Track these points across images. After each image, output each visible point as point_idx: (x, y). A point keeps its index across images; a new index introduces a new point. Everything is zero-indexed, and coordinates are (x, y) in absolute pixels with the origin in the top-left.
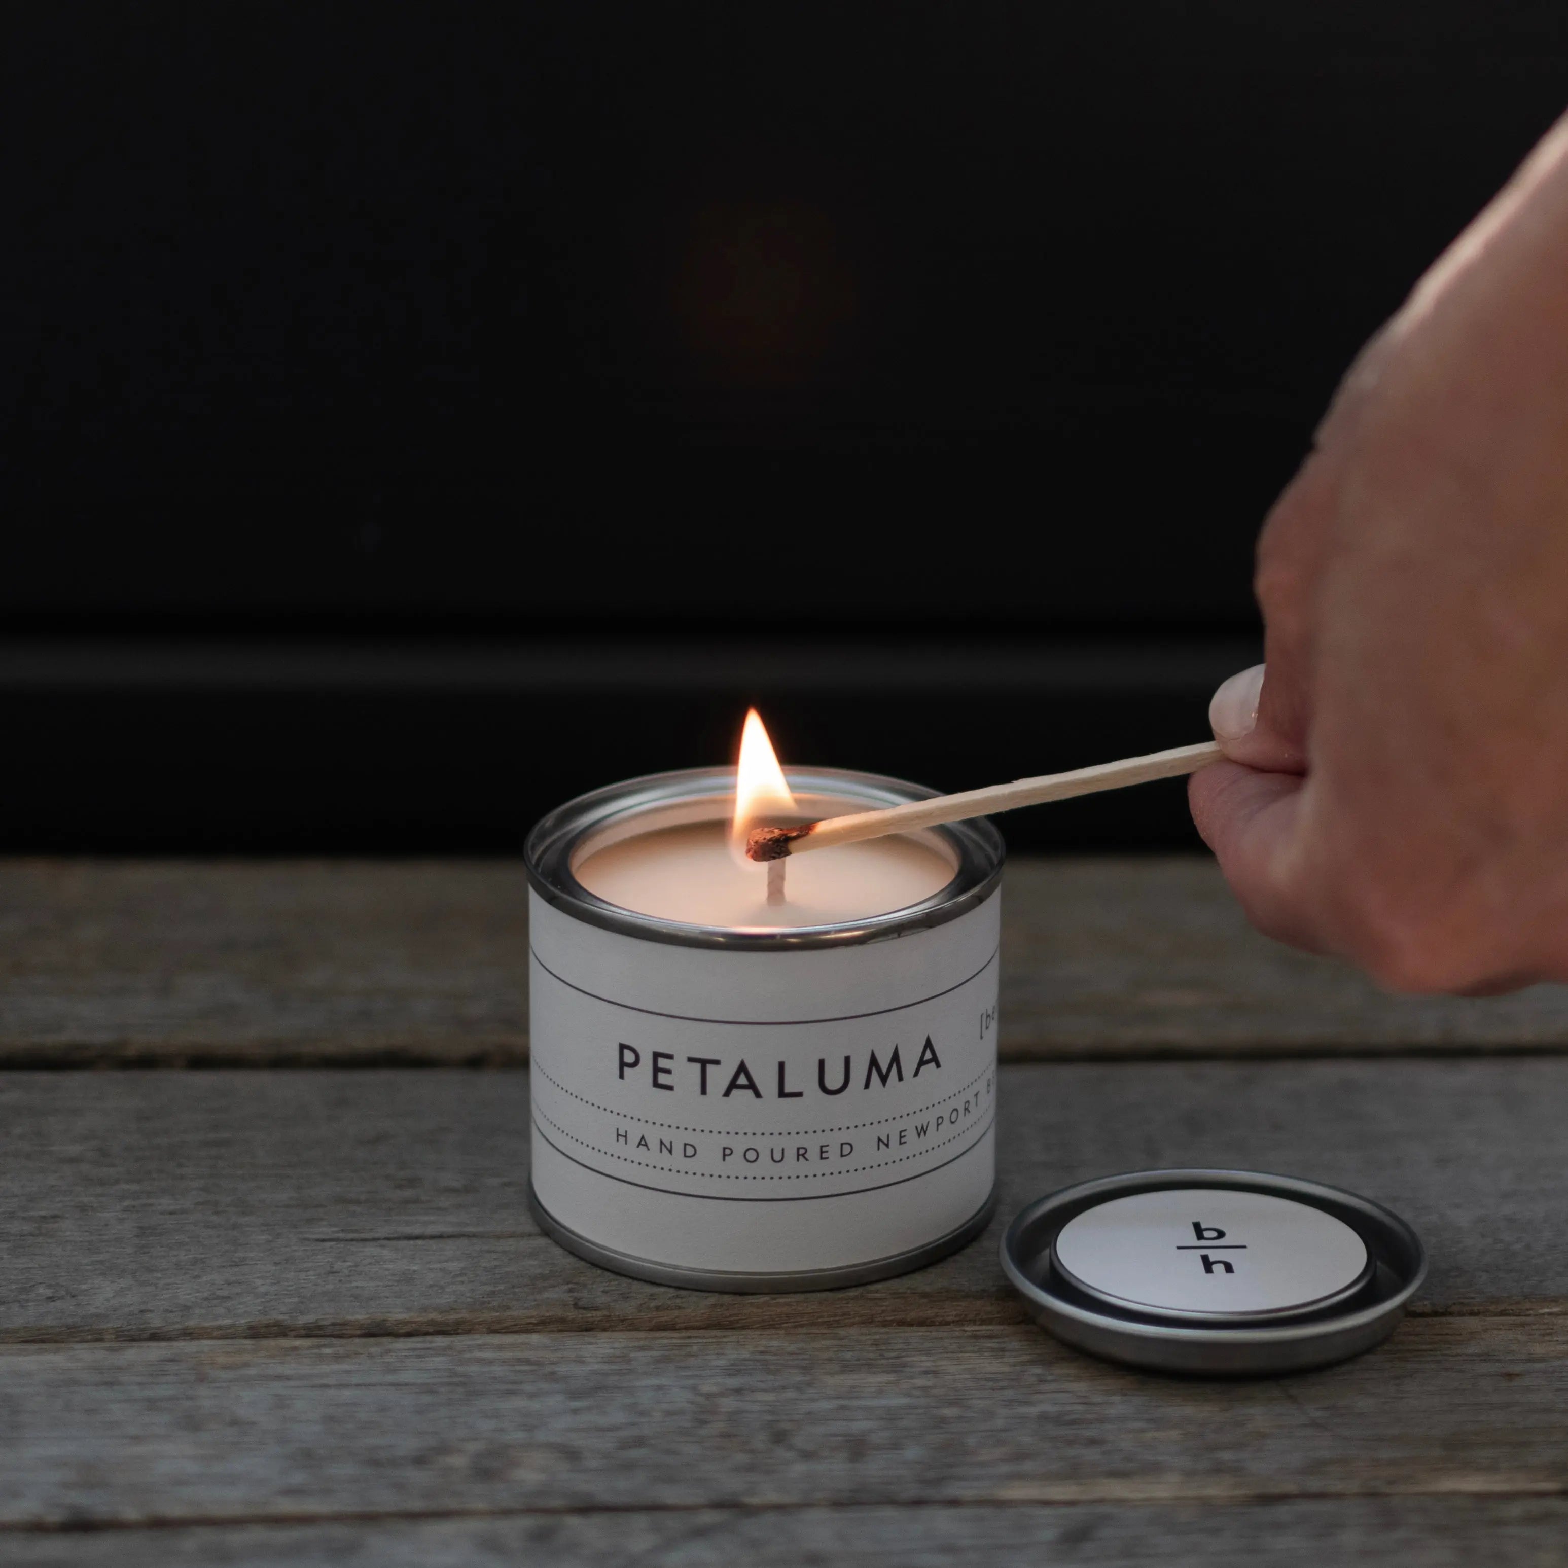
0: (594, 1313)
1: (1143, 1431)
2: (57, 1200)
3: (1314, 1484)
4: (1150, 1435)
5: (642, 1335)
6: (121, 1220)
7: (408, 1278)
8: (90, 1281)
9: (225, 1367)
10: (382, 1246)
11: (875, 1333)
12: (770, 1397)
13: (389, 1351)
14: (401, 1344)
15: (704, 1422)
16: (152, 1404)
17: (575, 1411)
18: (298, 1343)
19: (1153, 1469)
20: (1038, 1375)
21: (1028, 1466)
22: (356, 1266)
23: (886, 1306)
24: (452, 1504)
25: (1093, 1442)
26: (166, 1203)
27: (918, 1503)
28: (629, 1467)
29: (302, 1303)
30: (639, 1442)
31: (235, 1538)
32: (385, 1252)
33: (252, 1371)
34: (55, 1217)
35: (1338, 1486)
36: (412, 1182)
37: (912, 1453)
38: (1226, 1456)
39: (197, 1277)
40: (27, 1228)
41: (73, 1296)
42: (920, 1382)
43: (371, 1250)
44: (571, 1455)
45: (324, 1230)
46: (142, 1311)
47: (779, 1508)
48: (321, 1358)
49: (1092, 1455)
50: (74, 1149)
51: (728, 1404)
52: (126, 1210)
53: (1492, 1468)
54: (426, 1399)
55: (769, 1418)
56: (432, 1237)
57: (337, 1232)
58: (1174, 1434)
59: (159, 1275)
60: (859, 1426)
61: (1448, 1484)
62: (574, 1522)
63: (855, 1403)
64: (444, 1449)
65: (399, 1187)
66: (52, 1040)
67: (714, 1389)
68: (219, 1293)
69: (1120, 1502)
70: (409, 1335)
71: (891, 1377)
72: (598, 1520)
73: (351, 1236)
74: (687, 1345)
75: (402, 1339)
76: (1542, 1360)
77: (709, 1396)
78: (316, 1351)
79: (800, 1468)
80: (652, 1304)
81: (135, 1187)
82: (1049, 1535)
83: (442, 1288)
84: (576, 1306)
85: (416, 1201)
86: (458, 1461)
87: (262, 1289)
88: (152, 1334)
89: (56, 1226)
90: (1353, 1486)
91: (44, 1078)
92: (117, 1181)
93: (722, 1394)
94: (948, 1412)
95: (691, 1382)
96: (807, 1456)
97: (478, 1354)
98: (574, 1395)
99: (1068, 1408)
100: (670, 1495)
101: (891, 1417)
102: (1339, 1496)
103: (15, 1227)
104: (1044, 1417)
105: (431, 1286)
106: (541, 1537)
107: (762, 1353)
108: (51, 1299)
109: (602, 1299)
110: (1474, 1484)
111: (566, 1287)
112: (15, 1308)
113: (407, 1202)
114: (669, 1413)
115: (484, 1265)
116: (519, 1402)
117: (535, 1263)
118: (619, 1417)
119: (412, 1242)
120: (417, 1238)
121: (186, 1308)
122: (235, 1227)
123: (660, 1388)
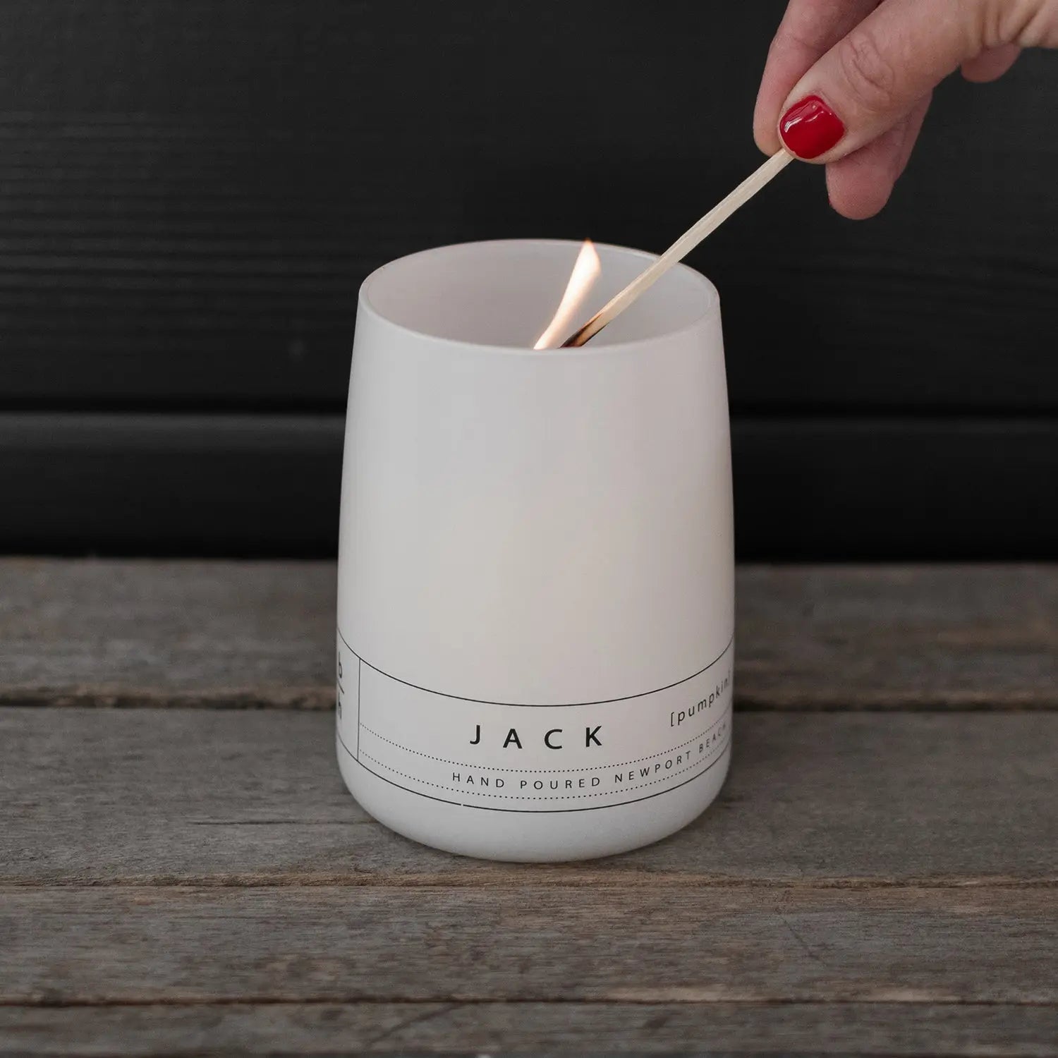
0: (367, 875)
1: (703, 957)
2: (35, 793)
3: (806, 994)
4: (708, 960)
5: (395, 889)
6: (74, 808)
7: (253, 850)
8: (56, 848)
9: (140, 904)
10: (237, 828)
11: (542, 891)
12: (474, 930)
13: (239, 896)
14: (248, 892)
15: (431, 946)
16: (95, 927)
17: (352, 937)
18: (184, 889)
19: (706, 983)
20: (641, 920)
21: (629, 978)
22: (220, 841)
23: (550, 873)
24: (276, 994)
25: (671, 964)
26: (102, 797)
27: (560, 1000)
28: (384, 973)
29: (187, 864)
30: (392, 957)
31: (146, 1014)
32: (238, 833)
33: (156, 907)
34: (34, 805)
35: (822, 995)
36: (256, 785)
37: (559, 968)
38: (754, 975)
39: (122, 846)
40: (17, 812)
41: (46, 857)
42: (567, 923)
43: (229, 830)
44: (350, 964)
45: (199, 817)
46: (89, 868)
47: (475, 1002)
48: (199, 900)
49: (669, 971)
50: (45, 761)
51: (448, 934)
52: (77, 801)
53: (919, 986)
54: (262, 926)
55: (472, 944)
56: (269, 823)
57: (208, 818)
58: (723, 961)
59: (99, 844)
60: (526, 951)
61: (889, 996)
62: (350, 1008)
63: (526, 935)
64: (273, 959)
65: (247, 789)
66: (30, 686)
67: (440, 925)
68: (136, 857)
69: (684, 1002)
70: (252, 886)
71: (550, 919)
72: (364, 1007)
73: (217, 821)
74: (425, 896)
75: (248, 888)
76: (960, 917)
77: (435, 929)
78: (195, 895)
79: (489, 976)
80: (404, 869)
81: (83, 786)
82: (641, 1023)
83: (273, 856)
84: (356, 869)
85: (259, 799)
86: (280, 966)
87: (162, 855)
88: (95, 883)
89: (34, 811)
90: (830, 996)
91: (26, 711)
92: (72, 782)
93: (443, 928)
94: (583, 942)
95: (425, 920)
96: (494, 968)
97: (294, 898)
98: (352, 926)
99: (657, 942)
100: (409, 992)
101: (548, 943)
102: (821, 1002)
103: (10, 811)
104: (642, 947)
105: (266, 855)
106: (331, 1016)
107: (470, 902)
108: (32, 859)
109: (371, 866)
110: (908, 996)
111: (350, 857)
112: (11, 864)
113: (252, 798)
114: (412, 939)
115: (300, 841)
116: (318, 930)
117: (331, 841)
118: (379, 941)
119: (254, 826)
120: (257, 823)
121: (115, 866)
122: (144, 814)
123: (405, 923)
